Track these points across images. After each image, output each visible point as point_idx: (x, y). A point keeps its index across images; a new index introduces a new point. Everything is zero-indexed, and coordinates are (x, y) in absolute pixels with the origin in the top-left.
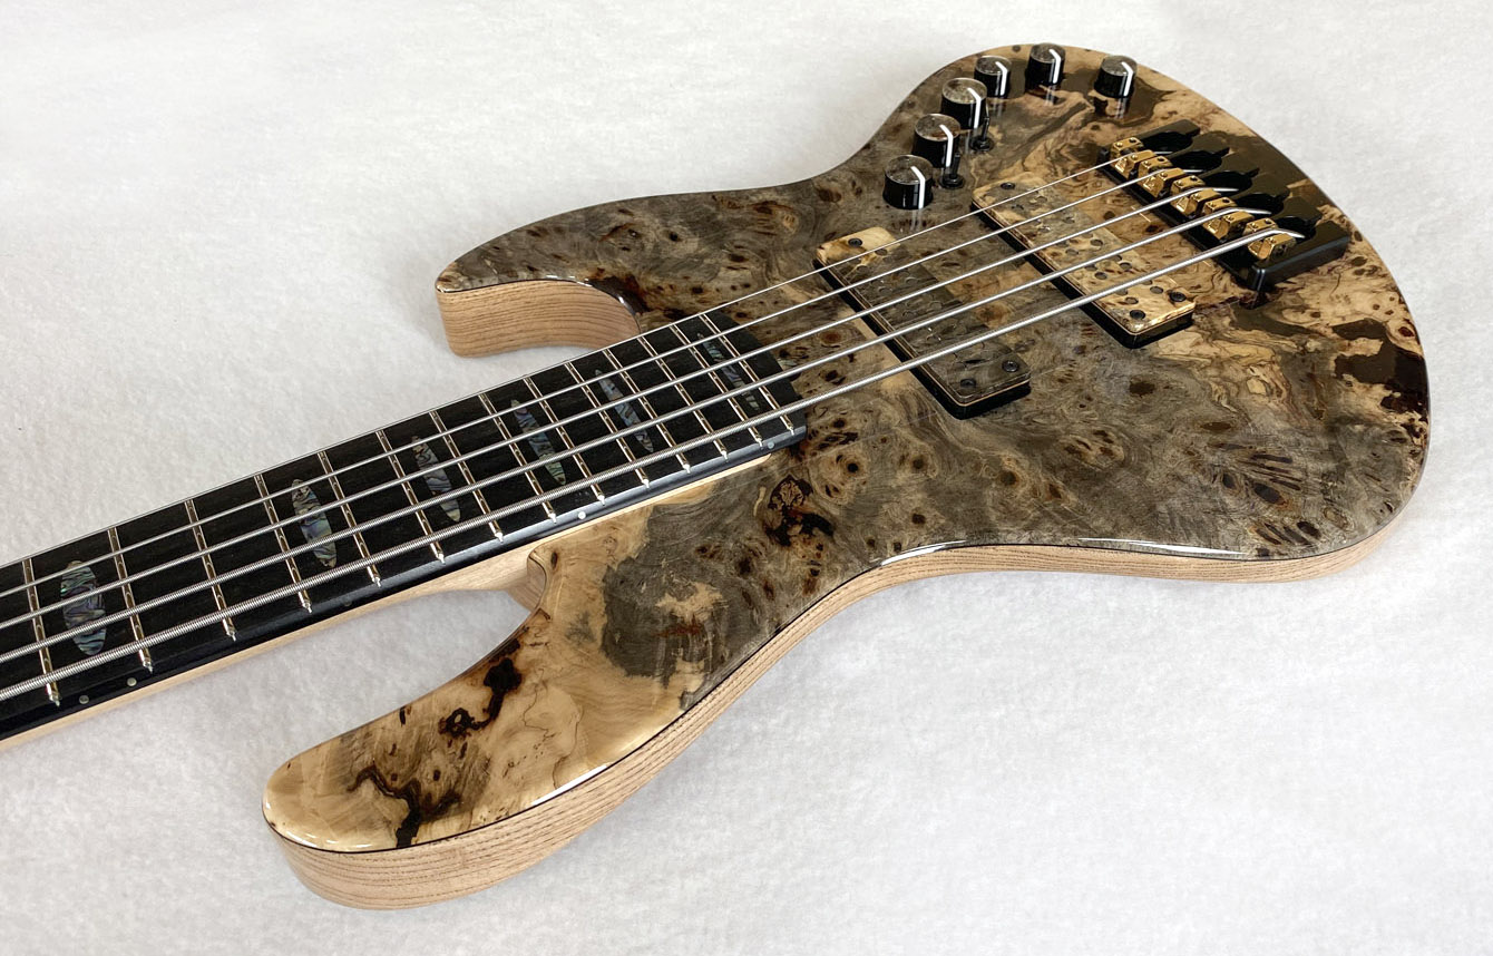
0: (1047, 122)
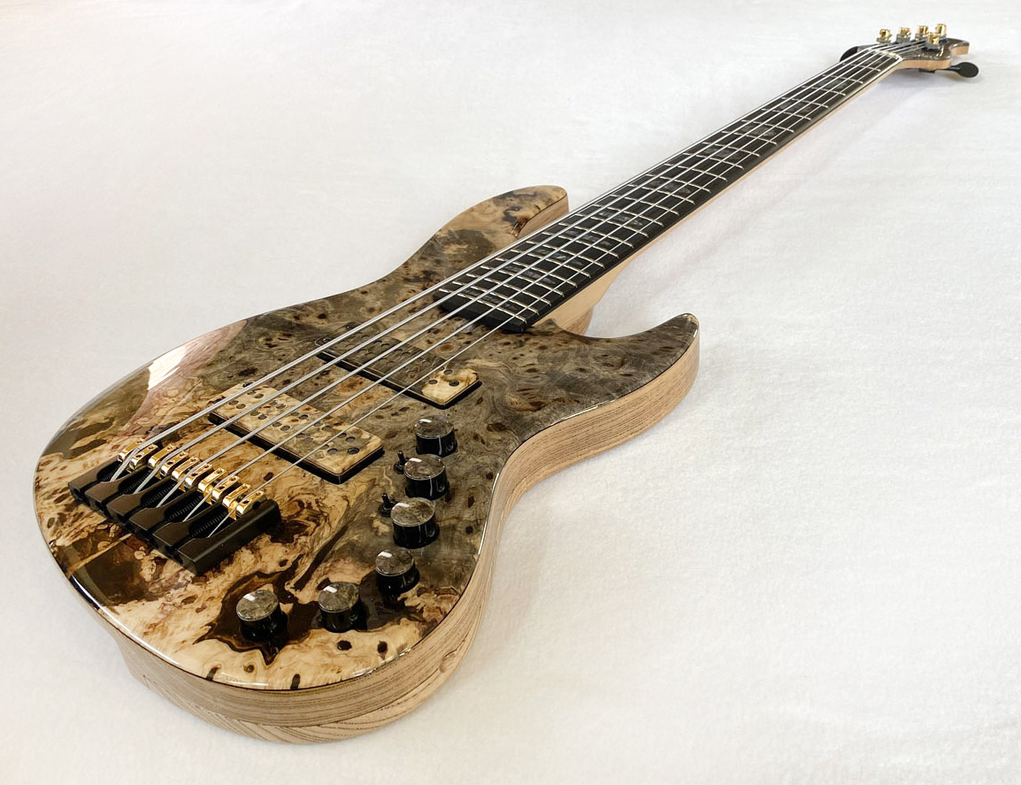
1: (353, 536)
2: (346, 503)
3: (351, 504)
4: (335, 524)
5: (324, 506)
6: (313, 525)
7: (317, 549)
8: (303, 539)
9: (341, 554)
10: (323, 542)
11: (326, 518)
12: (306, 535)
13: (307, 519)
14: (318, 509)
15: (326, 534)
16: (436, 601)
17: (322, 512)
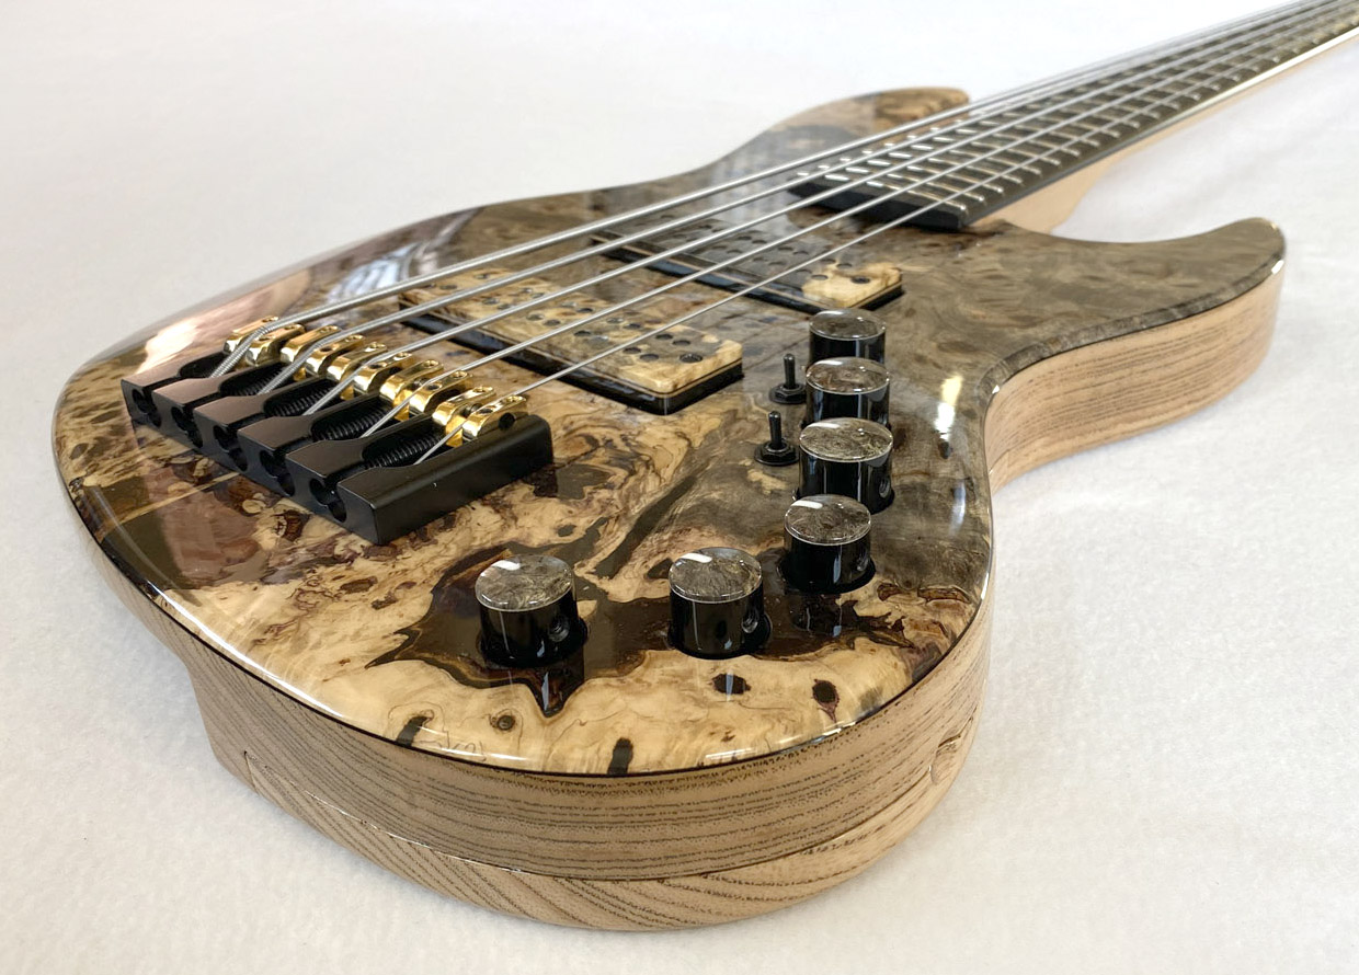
0: (672, 518)
1: (709, 492)
2: (683, 443)
3: (696, 444)
4: (667, 473)
5: (640, 445)
6: (621, 473)
7: (636, 511)
8: (604, 494)
9: (691, 520)
10: (646, 501)
11: (648, 464)
12: (610, 487)
13: (608, 463)
14: (627, 449)
15: (652, 489)
16: (928, 609)
17: (638, 455)
